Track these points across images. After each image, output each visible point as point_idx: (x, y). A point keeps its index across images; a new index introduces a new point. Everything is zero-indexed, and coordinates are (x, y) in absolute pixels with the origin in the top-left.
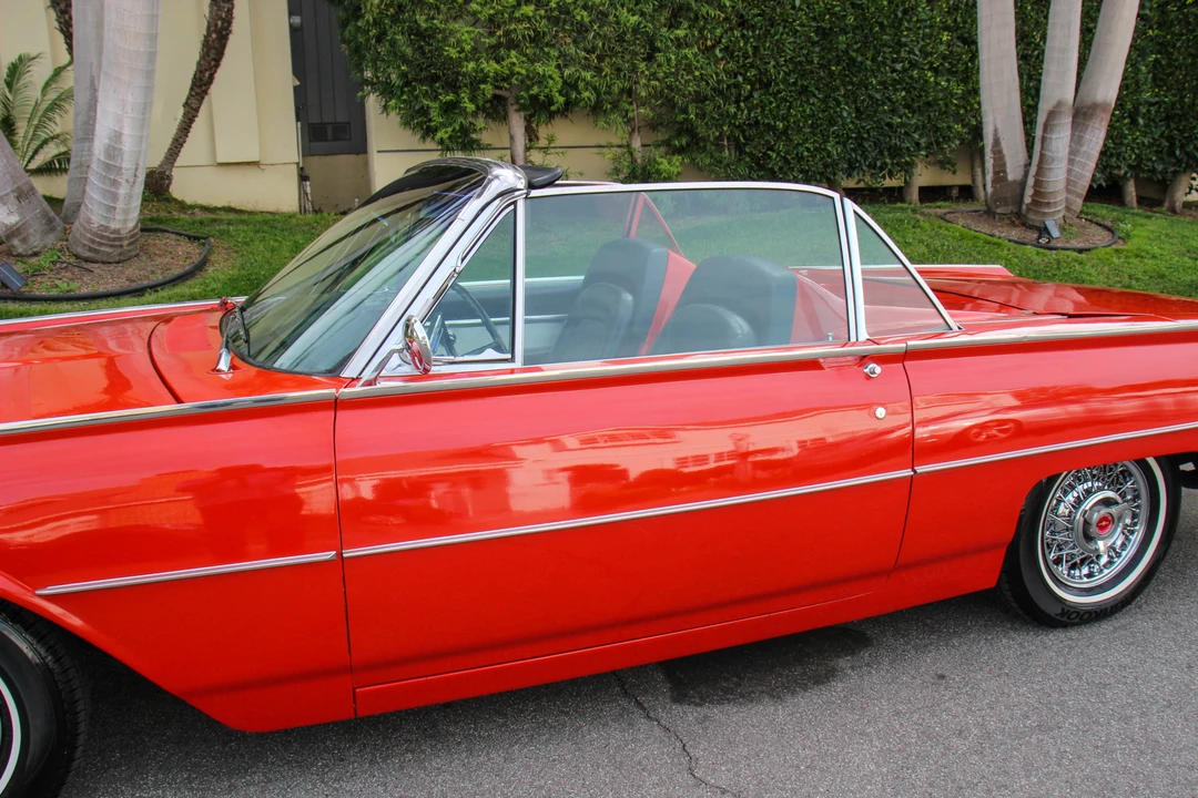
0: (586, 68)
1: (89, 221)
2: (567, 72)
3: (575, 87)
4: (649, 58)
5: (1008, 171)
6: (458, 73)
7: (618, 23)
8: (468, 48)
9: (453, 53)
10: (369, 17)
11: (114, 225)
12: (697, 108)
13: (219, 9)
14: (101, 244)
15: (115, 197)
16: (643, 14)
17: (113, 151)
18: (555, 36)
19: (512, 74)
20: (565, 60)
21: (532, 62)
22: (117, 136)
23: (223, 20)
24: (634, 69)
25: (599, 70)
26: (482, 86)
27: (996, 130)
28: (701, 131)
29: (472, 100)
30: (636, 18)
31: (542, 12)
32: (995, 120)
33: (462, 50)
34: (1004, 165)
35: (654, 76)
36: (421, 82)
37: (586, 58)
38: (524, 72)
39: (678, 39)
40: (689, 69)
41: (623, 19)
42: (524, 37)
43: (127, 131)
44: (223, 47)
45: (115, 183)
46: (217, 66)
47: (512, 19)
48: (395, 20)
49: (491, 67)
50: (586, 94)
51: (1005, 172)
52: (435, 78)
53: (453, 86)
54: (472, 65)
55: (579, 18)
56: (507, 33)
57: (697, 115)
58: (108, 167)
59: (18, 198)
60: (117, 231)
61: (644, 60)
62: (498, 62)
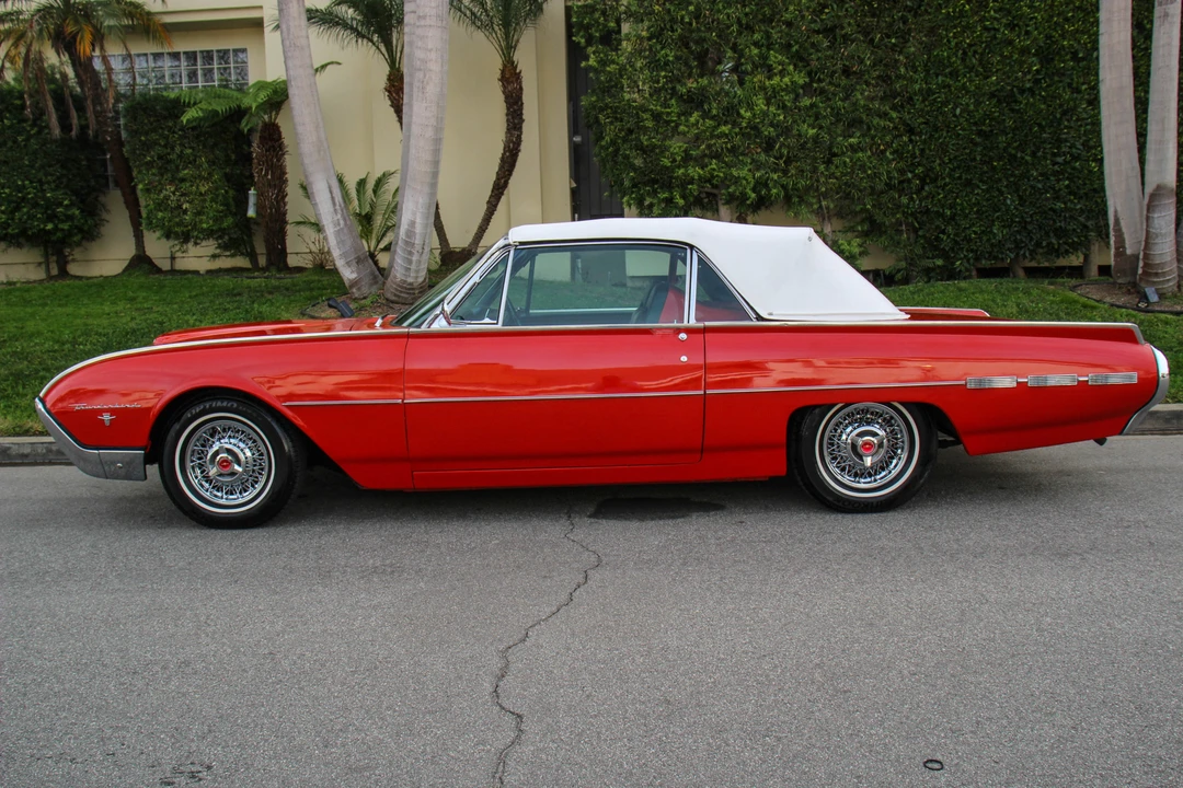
0: (775, 171)
1: (395, 277)
2: (758, 174)
3: (766, 185)
4: (828, 162)
5: (1127, 246)
6: (671, 177)
7: (800, 135)
8: (679, 158)
9: (666, 162)
10: (608, 138)
11: (410, 280)
12: (872, 200)
13: (512, 135)
14: (401, 292)
15: (410, 262)
16: (821, 128)
17: (410, 233)
18: (748, 147)
19: (713, 177)
20: (758, 166)
21: (729, 166)
22: (413, 224)
23: (514, 143)
24: (815, 170)
25: (785, 172)
26: (690, 187)
27: (1116, 212)
28: (879, 218)
29: (683, 197)
30: (815, 131)
31: (737, 130)
32: (1115, 203)
33: (674, 161)
34: (1123, 241)
35: (832, 175)
36: (645, 184)
37: (775, 163)
38: (722, 175)
39: (851, 145)
40: (863, 168)
41: (803, 132)
42: (722, 149)
43: (418, 220)
44: (515, 161)
45: (411, 253)
46: (510, 174)
47: (712, 137)
48: (625, 140)
49: (695, 172)
50: (774, 191)
51: (1124, 247)
52: (656, 181)
53: (670, 187)
54: (682, 171)
55: (766, 133)
56: (709, 146)
57: (873, 206)
58: (407, 243)
59: (357, 263)
60: (411, 284)
61: (824, 163)
62: (702, 168)
